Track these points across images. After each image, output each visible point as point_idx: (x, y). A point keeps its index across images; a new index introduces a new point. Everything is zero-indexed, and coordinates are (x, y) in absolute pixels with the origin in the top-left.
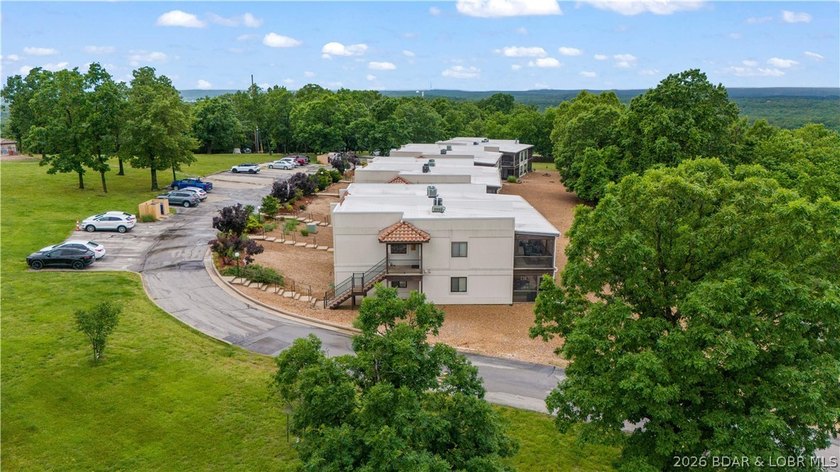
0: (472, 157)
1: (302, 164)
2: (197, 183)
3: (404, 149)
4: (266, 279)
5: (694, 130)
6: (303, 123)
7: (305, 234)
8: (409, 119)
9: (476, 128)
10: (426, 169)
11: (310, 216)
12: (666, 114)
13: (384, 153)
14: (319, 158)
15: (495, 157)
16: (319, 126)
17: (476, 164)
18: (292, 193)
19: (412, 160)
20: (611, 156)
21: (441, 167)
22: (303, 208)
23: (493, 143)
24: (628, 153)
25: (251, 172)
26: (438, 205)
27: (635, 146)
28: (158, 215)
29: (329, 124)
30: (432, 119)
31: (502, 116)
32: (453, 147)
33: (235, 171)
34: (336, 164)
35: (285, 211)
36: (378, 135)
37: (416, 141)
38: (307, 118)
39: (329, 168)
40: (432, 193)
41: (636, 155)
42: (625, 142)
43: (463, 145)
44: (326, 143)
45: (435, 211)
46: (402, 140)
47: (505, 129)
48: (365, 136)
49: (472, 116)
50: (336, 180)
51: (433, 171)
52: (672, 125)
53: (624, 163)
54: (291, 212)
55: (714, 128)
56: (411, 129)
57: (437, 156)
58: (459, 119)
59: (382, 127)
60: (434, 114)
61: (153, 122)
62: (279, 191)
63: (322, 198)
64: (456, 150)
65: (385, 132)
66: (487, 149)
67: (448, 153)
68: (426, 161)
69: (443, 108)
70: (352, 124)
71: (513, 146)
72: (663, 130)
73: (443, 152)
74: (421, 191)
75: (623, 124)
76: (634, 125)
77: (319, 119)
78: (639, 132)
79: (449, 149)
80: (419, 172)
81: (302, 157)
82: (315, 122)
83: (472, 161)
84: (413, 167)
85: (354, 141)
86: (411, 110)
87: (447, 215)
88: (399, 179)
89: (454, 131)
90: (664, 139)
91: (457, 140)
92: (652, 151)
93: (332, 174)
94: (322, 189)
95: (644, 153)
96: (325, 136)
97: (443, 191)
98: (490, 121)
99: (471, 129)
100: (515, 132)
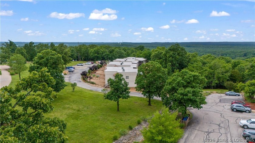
0: (132, 62)
1: (92, 63)
2: (72, 68)
3: (116, 60)
4: (93, 83)
5: (177, 56)
6: (92, 54)
7: (97, 77)
8: (117, 53)
9: (134, 55)
10: (121, 64)
11: (97, 74)
12: (171, 53)
13: (112, 61)
14: (96, 62)
15: (137, 62)
16: (96, 55)
17: (132, 63)
18: (93, 69)
19: (118, 62)
20: (161, 61)
21: (125, 64)
22: (95, 72)
23: (137, 58)
24: (164, 61)
25: (82, 65)
26: (124, 70)
27: (166, 59)
28: (67, 74)
29: (98, 54)
30: (123, 53)
31: (141, 51)
32: (128, 59)
33: (78, 65)
34: (101, 63)
35: (92, 73)
36: (110, 57)
37: (119, 58)
38: (93, 53)
39: (100, 64)
40: (123, 68)
41: (166, 61)
42: (164, 58)
43: (130, 59)
44: (97, 58)
45: (123, 71)
46: (116, 58)
47: (141, 55)
48: (107, 57)
49: (133, 52)
50: (101, 67)
51: (123, 64)
52: (173, 55)
53: (164, 63)
54: (93, 73)
55: (182, 56)
56: (118, 55)
57: (124, 62)
58: (130, 53)
59: (111, 55)
60: (123, 52)
61: (64, 55)
62: (91, 69)
63: (99, 70)
64: (128, 60)
65: (112, 56)
66: (135, 60)
67: (126, 61)
68: (122, 62)
69: (125, 50)
70: (104, 54)
71: (142, 59)
72: (171, 56)
73: (125, 61)
74: (121, 68)
75: (163, 55)
76: (165, 55)
77: (96, 53)
78: (166, 56)
79: (127, 60)
80: (120, 65)
81: (92, 62)
82: (95, 54)
83: (131, 62)
84: (119, 64)
85: (104, 58)
86: (118, 51)
87: (125, 71)
88: (116, 66)
89: (128, 55)
90: (171, 58)
91: (129, 58)
92: (169, 60)
93: (100, 65)
94: (98, 69)
95: (168, 61)
96: (97, 57)
97: (124, 68)
98: (138, 53)
99: (132, 55)
100: (144, 56)
